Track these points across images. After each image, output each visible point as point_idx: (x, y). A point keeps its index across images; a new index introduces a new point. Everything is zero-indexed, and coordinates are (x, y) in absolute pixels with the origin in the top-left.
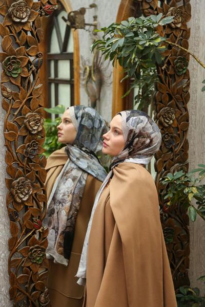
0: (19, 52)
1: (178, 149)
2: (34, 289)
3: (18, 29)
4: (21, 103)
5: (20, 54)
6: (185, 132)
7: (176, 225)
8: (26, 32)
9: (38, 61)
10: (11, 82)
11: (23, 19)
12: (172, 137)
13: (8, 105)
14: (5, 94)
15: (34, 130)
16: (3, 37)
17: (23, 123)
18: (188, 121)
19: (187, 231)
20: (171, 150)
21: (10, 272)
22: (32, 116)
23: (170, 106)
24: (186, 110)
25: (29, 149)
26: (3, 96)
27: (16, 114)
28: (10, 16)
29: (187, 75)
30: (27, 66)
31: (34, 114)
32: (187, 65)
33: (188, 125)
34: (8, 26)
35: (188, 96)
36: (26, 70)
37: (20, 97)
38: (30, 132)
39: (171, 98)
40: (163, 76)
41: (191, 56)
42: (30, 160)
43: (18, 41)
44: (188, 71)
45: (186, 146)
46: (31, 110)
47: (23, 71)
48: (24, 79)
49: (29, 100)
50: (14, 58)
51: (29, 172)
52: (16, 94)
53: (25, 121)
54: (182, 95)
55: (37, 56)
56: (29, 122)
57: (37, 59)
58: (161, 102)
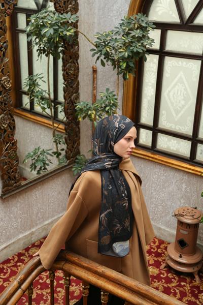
1: (75, 86)
2: (13, 172)
6: (77, 76)
7: (74, 126)
9: (6, 46)
12: (72, 80)
15: (7, 87)
18: (78, 69)
19: (79, 128)
20: (72, 87)
22: (5, 79)
23: (71, 63)
24: (78, 64)
25: (5, 98)
29: (77, 44)
31: (6, 77)
32: (77, 39)
33: (78, 72)
35: (79, 56)
38: (5, 88)
39: (71, 58)
40: (67, 46)
41: (79, 33)
42: (5, 104)
44: (78, 42)
45: (78, 84)
49: (3, 69)
51: (5, 111)
53: (2, 82)
54: (75, 56)
55: (5, 42)
56: (4, 83)
57: (5, 44)
58: (66, 61)
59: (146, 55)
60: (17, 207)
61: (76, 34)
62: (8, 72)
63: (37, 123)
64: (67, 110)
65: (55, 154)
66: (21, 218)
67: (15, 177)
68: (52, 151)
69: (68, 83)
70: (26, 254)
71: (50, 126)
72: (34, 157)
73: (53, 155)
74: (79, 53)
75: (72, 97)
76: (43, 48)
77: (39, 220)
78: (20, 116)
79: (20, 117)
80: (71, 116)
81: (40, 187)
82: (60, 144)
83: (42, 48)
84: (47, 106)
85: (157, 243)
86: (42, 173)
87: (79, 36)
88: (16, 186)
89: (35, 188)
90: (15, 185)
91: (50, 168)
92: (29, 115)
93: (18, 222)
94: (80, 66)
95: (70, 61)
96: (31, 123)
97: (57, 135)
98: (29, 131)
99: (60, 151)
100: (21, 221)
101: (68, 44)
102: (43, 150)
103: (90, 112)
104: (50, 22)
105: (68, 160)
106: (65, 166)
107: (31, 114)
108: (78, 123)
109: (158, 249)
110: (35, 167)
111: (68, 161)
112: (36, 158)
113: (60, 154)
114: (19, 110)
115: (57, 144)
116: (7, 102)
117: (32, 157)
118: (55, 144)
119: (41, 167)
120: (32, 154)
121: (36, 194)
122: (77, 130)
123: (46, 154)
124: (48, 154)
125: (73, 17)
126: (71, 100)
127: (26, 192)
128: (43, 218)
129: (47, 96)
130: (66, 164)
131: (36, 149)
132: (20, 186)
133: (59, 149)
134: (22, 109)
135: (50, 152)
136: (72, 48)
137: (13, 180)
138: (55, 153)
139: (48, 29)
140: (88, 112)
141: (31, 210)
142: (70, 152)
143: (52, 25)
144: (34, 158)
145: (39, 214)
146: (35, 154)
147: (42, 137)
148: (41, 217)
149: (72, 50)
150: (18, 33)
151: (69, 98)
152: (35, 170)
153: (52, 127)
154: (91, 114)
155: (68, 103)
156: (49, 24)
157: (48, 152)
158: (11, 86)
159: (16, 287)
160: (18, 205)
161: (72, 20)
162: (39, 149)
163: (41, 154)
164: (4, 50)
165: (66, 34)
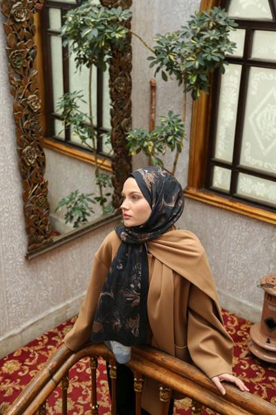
0: (20, 47)
1: (126, 108)
2: (42, 223)
3: (18, 27)
4: (24, 88)
5: (21, 48)
6: (129, 94)
7: (125, 163)
8: (23, 28)
9: (34, 53)
10: (16, 72)
11: (22, 18)
12: (122, 99)
13: (15, 91)
14: (13, 83)
15: (35, 109)
16: (8, 35)
17: (26, 104)
18: (131, 85)
19: (131, 165)
20: (122, 109)
21: (25, 216)
22: (33, 98)
23: (121, 76)
24: (130, 77)
25: (32, 124)
26: (12, 84)
27: (21, 97)
28: (12, 17)
29: (130, 50)
30: (26, 58)
31: (34, 96)
32: (130, 42)
33: (131, 89)
34: (11, 26)
35: (131, 66)
36: (26, 60)
37: (24, 83)
38: (32, 111)
39: (121, 70)
40: (115, 52)
41: (133, 36)
42: (33, 132)
43: (19, 37)
44: (131, 47)
45: (130, 106)
46: (31, 93)
47: (24, 62)
48: (25, 68)
49: (29, 85)
50: (17, 52)
51: (32, 141)
52: (20, 82)
53: (28, 102)
54: (127, 66)
55: (33, 48)
56: (31, 103)
57: (33, 51)
58: (115, 73)
59: (225, 65)
60: (47, 271)
61: (129, 36)
62: (37, 89)
63: (75, 158)
64: (116, 140)
65: (98, 201)
66: (52, 286)
67: (44, 231)
68: (94, 196)
69: (116, 103)
70: (60, 334)
71: (93, 163)
72: (70, 204)
73: (96, 201)
74: (133, 62)
75: (122, 123)
76: (84, 55)
77: (77, 289)
78: (51, 148)
79: (52, 150)
80: (120, 149)
81: (77, 245)
82: (105, 186)
83: (82, 56)
84: (89, 134)
85: (236, 323)
86: (81, 226)
87: (133, 39)
88: (46, 243)
89: (71, 246)
90: (44, 241)
91: (91, 219)
92: (64, 148)
93: (49, 292)
94: (133, 81)
95: (120, 73)
96: (66, 158)
97: (102, 175)
98: (64, 170)
99: (105, 197)
100: (53, 290)
101: (117, 51)
102: (83, 195)
103: (146, 144)
104: (93, 20)
105: (115, 208)
106: (112, 217)
107: (66, 146)
108: (129, 159)
109: (237, 331)
110: (72, 217)
111: (116, 210)
112: (73, 206)
113: (104, 200)
114: (50, 140)
115: (101, 187)
116: (34, 130)
117: (67, 203)
118: (98, 186)
119: (79, 218)
120: (67, 199)
121: (72, 255)
122: (129, 167)
123: (85, 200)
124: (89, 200)
125: (124, 12)
126: (120, 126)
127: (59, 251)
128: (80, 286)
129: (88, 121)
130: (113, 214)
131: (73, 194)
132: (51, 243)
133: (104, 193)
134: (54, 138)
135: (92, 198)
136: (123, 55)
137: (42, 234)
138: (98, 199)
139: (90, 30)
140: (143, 143)
141: (65, 275)
142: (118, 198)
143: (95, 25)
144: (70, 206)
145: (77, 280)
146: (71, 200)
147: (81, 176)
148: (79, 284)
149: (122, 59)
150: (50, 36)
151: (118, 124)
152: (71, 222)
153: (94, 164)
154: (147, 146)
155: (116, 131)
156: (92, 22)
157: (89, 197)
158: (40, 107)
159: (46, 377)
160: (49, 268)
161: (123, 17)
162: (76, 193)
163: (79, 200)
164: (32, 59)
165: (115, 37)
